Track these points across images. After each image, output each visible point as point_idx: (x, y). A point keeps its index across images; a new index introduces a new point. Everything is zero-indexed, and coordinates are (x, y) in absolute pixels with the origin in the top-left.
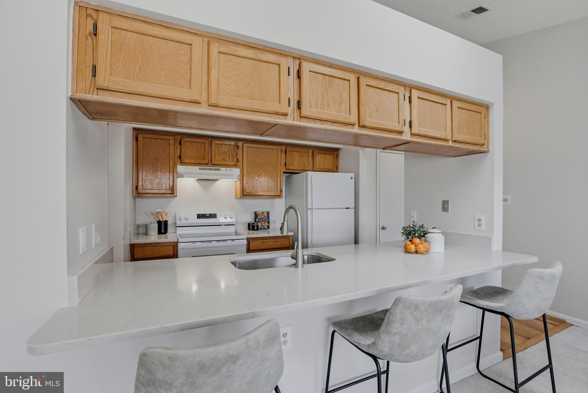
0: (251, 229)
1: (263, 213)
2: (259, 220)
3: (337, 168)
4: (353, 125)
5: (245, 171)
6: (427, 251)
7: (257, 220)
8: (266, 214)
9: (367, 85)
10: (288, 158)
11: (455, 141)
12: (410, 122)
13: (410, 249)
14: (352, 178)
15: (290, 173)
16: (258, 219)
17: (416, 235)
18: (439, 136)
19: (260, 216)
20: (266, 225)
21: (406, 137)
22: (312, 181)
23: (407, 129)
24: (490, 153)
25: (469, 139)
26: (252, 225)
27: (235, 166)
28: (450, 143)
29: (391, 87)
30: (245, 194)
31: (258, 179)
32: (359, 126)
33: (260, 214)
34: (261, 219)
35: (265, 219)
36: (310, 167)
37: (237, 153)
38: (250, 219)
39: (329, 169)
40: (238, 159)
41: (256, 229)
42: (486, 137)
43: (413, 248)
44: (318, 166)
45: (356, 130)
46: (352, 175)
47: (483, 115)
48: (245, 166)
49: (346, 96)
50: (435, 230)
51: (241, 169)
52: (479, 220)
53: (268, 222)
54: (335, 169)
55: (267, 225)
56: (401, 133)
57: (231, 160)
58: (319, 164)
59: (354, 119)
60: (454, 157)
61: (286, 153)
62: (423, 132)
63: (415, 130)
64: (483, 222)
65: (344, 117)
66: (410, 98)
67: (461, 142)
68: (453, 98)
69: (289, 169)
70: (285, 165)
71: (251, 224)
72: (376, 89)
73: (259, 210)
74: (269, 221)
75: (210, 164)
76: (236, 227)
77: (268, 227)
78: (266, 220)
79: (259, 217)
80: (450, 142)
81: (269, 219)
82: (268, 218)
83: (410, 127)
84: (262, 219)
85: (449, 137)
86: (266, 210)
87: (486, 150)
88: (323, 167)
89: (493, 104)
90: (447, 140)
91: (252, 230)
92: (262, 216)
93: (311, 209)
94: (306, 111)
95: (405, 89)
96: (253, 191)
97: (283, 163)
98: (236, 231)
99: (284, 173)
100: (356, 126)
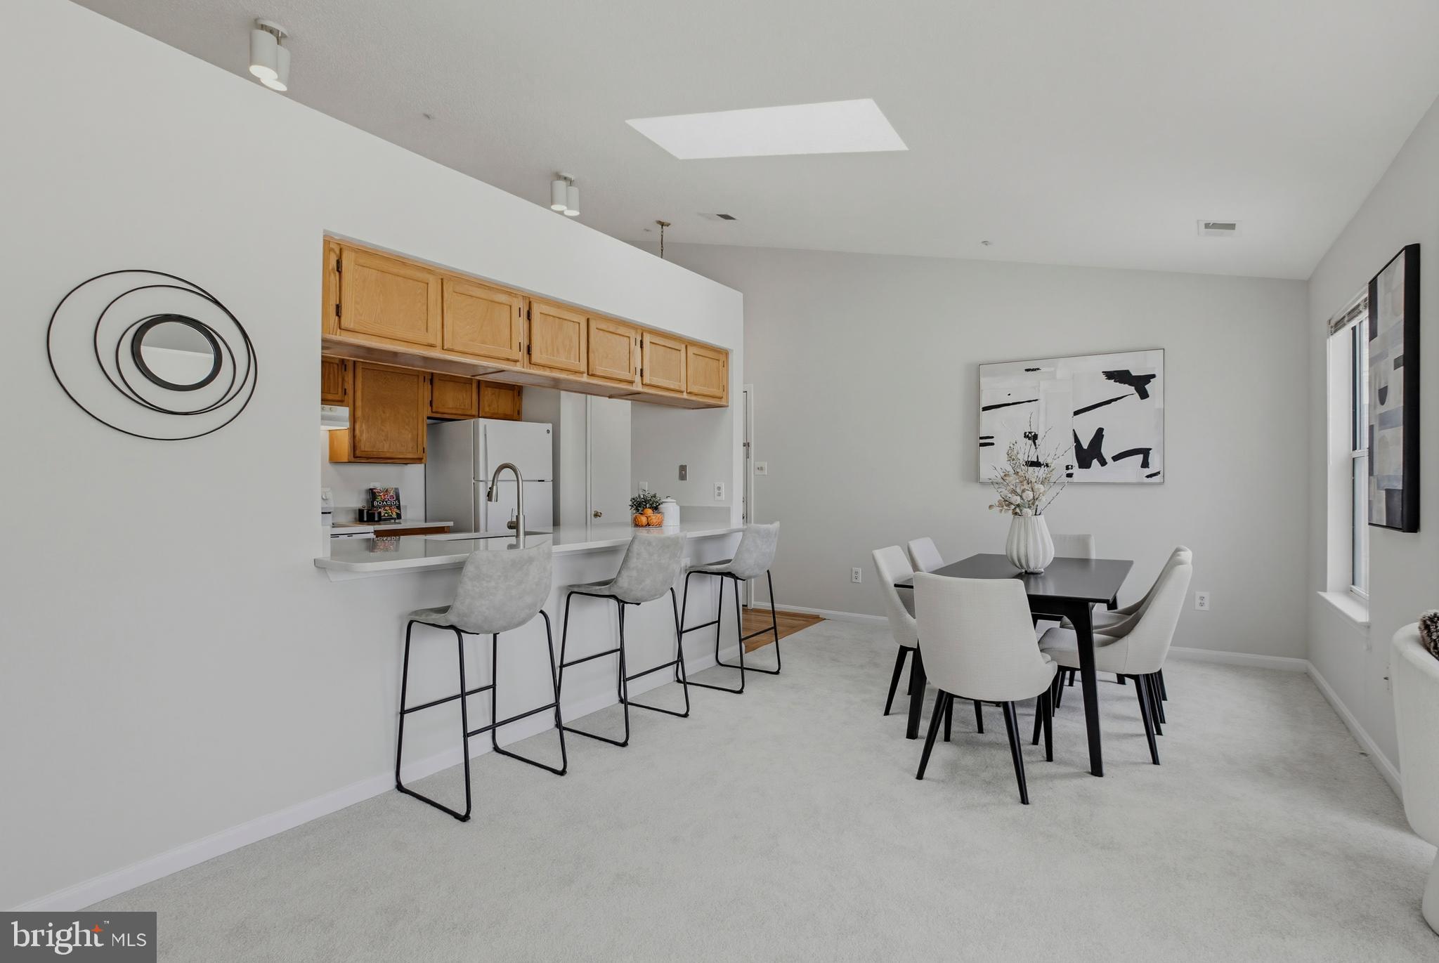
0: (365, 519)
1: (386, 490)
2: (380, 503)
3: (519, 413)
4: (582, 373)
5: (359, 413)
6: (660, 525)
7: (375, 503)
8: (392, 494)
9: (597, 328)
10: (436, 394)
11: (690, 393)
12: (642, 370)
13: (641, 521)
14: (548, 431)
15: (438, 420)
16: (377, 502)
17: (648, 505)
18: (672, 387)
19: (380, 496)
20: (394, 513)
21: (638, 387)
22: (485, 435)
23: (638, 378)
24: (729, 408)
25: (705, 390)
26: (367, 512)
27: (341, 402)
28: (685, 396)
29: (622, 330)
30: (358, 453)
31: (383, 427)
32: (588, 374)
33: (379, 493)
35: (391, 502)
36: (474, 412)
37: (343, 380)
38: (358, 501)
39: (507, 415)
40: (345, 390)
41: (376, 519)
42: (725, 389)
43: (644, 520)
44: (487, 409)
45: (585, 379)
46: (549, 426)
47: (721, 363)
48: (359, 403)
49: (575, 339)
50: (669, 500)
51: (352, 406)
52: (719, 488)
53: (399, 507)
54: (515, 416)
55: (397, 513)
56: (631, 382)
57: (332, 391)
58: (489, 406)
59: (583, 368)
60: (693, 409)
61: (432, 384)
62: (656, 381)
63: (646, 380)
64: (723, 490)
65: (572, 362)
66: (641, 342)
67: (696, 395)
68: (689, 343)
69: (437, 412)
70: (431, 405)
71: (365, 511)
72: (606, 333)
73: (378, 485)
74: (399, 505)
76: (333, 517)
77: (399, 516)
78: (393, 503)
79: (379, 498)
80: (685, 393)
81: (399, 502)
82: (398, 499)
83: (642, 375)
84: (386, 502)
85: (684, 388)
86: (391, 485)
87: (725, 404)
88: (496, 411)
89: (733, 350)
90: (682, 392)
91: (368, 521)
92: (384, 496)
93: (485, 481)
94: (536, 357)
95: (637, 332)
96: (374, 450)
97: (427, 401)
99: (429, 418)
100: (585, 375)
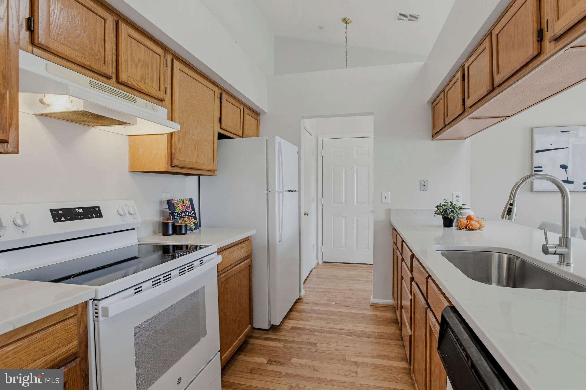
0: (170, 232)
1: (183, 201)
2: (179, 214)
7: (175, 215)
8: (188, 203)
10: (224, 111)
14: (297, 153)
16: (177, 213)
19: (179, 207)
20: (192, 223)
22: (280, 150)
26: (173, 225)
27: (161, 101)
30: (175, 162)
33: (178, 204)
34: (182, 212)
35: (188, 212)
36: (241, 134)
37: (165, 77)
40: (166, 88)
46: (297, 149)
48: (176, 107)
51: (170, 110)
52: (457, 197)
53: (195, 217)
55: (194, 223)
61: (221, 102)
70: (220, 122)
73: (175, 197)
74: (195, 215)
75: (114, 80)
76: (137, 234)
77: (198, 226)
78: (190, 213)
79: (178, 209)
81: (195, 212)
82: (193, 209)
84: (184, 212)
86: (186, 196)
88: (250, 134)
91: (173, 234)
92: (182, 206)
93: (281, 192)
96: (187, 160)
98: (140, 240)
99: (218, 133)
